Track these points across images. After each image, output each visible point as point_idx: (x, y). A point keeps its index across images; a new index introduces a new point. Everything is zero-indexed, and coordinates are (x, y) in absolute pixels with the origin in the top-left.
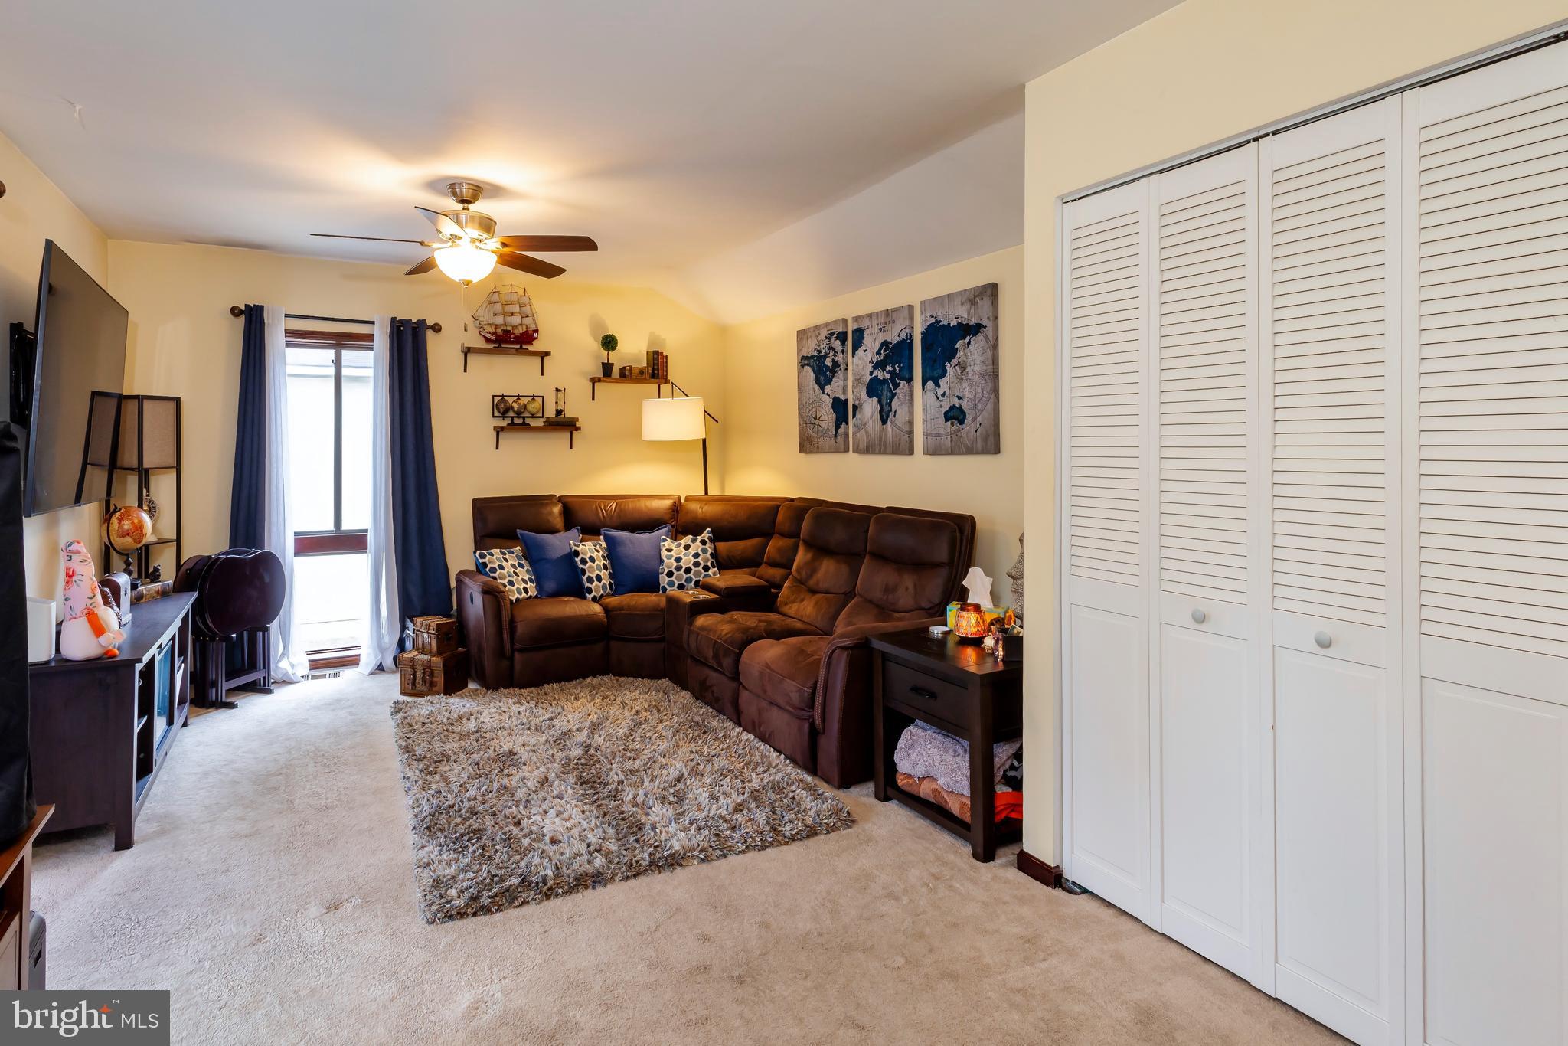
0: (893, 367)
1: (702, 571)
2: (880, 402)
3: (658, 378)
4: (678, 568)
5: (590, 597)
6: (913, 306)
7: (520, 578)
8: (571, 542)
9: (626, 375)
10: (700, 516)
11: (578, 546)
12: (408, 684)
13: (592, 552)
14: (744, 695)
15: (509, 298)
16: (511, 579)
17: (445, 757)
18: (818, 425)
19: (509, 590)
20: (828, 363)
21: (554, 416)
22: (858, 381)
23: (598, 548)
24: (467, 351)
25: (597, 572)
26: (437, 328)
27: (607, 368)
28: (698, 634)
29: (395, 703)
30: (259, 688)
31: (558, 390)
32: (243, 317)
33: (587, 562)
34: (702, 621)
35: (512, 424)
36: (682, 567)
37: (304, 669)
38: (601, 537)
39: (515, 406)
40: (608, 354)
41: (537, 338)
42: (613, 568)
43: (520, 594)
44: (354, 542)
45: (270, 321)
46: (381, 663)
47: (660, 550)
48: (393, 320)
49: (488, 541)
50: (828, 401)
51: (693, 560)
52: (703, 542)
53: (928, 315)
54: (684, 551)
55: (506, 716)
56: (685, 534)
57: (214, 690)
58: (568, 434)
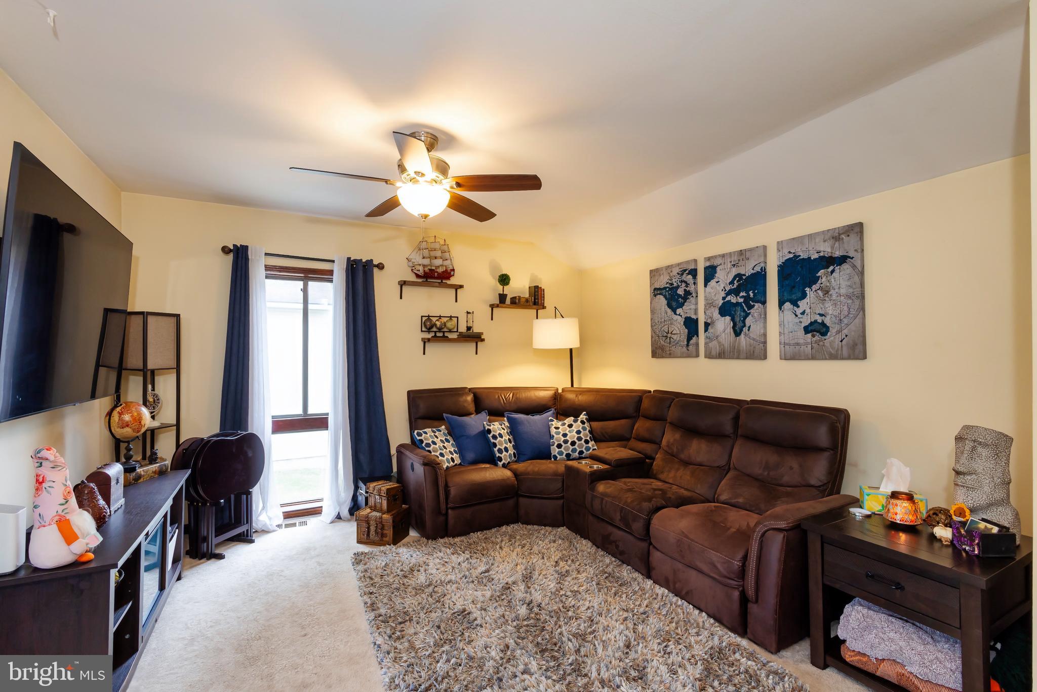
0: (747, 292)
1: (584, 444)
2: (733, 320)
3: (538, 305)
4: (566, 442)
5: (500, 464)
6: (766, 246)
7: (448, 451)
8: (485, 423)
9: (516, 302)
10: (577, 403)
11: (490, 426)
12: (364, 535)
13: (499, 428)
14: (656, 556)
15: (433, 246)
16: (441, 451)
17: (407, 618)
18: (670, 338)
19: (441, 460)
20: (680, 292)
21: (466, 331)
22: (709, 304)
23: (503, 426)
24: (403, 284)
25: (505, 445)
26: (381, 267)
27: (502, 298)
28: (602, 499)
29: (355, 554)
30: (245, 538)
31: (468, 313)
32: (231, 255)
33: (497, 438)
34: (601, 487)
35: (435, 336)
36: (568, 441)
37: (280, 520)
38: (505, 418)
39: (438, 324)
40: (503, 288)
41: (453, 275)
42: (515, 442)
43: (449, 463)
44: (318, 423)
45: (253, 258)
46: (339, 513)
47: (549, 428)
48: (349, 259)
49: (420, 422)
50: (681, 320)
51: (577, 436)
52: (583, 422)
53: (786, 251)
54: (568, 429)
55: (449, 568)
56: (567, 416)
57: (205, 544)
58: (475, 344)
